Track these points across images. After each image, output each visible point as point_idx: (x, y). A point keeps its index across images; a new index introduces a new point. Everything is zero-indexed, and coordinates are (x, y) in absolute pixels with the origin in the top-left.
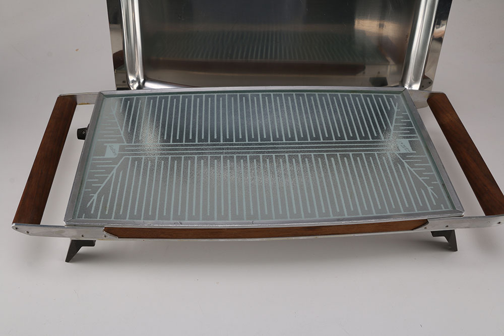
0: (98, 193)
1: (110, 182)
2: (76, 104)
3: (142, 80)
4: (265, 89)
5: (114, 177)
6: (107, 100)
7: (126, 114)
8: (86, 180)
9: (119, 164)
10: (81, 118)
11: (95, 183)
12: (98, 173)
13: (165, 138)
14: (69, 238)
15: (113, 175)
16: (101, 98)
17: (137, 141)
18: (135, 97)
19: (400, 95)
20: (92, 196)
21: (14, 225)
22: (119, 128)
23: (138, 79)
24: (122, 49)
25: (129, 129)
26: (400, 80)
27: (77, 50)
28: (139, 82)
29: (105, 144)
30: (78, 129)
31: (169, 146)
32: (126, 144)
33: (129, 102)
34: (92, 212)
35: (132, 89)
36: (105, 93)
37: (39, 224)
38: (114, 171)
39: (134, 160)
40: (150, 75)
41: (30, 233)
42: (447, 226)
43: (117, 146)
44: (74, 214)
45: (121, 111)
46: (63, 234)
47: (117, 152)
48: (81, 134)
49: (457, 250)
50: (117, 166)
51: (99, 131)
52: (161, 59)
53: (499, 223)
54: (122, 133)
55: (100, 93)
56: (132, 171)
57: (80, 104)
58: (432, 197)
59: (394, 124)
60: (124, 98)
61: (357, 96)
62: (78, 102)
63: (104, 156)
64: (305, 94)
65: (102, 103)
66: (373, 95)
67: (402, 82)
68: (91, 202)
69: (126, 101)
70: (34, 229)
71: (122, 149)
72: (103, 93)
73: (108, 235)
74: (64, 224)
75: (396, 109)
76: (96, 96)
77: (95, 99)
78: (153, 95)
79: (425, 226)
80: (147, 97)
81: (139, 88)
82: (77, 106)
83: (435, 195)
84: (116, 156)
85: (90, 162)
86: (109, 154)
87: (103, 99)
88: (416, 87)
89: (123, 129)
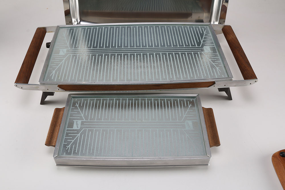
0: (55, 70)
1: (61, 65)
2: (46, 32)
3: (79, 21)
4: (139, 24)
5: (63, 63)
6: (61, 30)
7: (70, 36)
8: (50, 65)
9: (66, 58)
10: (48, 38)
11: (54, 66)
12: (55, 62)
13: (89, 46)
14: (42, 91)
15: (63, 62)
16: (58, 28)
17: (75, 47)
18: (75, 28)
19: (208, 27)
20: (53, 72)
21: (15, 84)
22: (67, 42)
23: (77, 20)
24: (69, 9)
25: (72, 42)
26: (209, 20)
27: (47, 9)
28: (78, 22)
29: (59, 49)
30: (47, 43)
31: (91, 49)
32: (69, 49)
33: (72, 30)
34: (52, 78)
35: (73, 24)
36: (60, 26)
37: (28, 83)
38: (64, 61)
39: (73, 56)
40: (83, 19)
41: (23, 88)
42: (225, 85)
43: (65, 50)
44: (44, 79)
45: (68, 34)
46: (38, 88)
47: (65, 53)
48: (48, 45)
49: (232, 100)
50: (65, 59)
51: (57, 43)
52: (89, 11)
53: (251, 84)
54: (68, 44)
55: (58, 26)
56: (72, 61)
57: (48, 32)
58: (218, 72)
59: (203, 40)
60: (69, 28)
61: (186, 27)
62: (47, 31)
63: (59, 54)
64: (160, 26)
65: (59, 30)
66: (194, 26)
67: (210, 21)
68: (52, 74)
69: (70, 30)
70: (25, 86)
71: (68, 51)
72: (59, 26)
73: (60, 89)
74: (39, 83)
75: (205, 33)
76: (56, 28)
77: (55, 30)
78: (84, 27)
79: (214, 85)
80: (81, 28)
81: (78, 24)
82: (46, 33)
83: (220, 71)
84: (65, 54)
85: (52, 57)
86: (61, 53)
87: (59, 29)
88: (217, 23)
89: (69, 42)
